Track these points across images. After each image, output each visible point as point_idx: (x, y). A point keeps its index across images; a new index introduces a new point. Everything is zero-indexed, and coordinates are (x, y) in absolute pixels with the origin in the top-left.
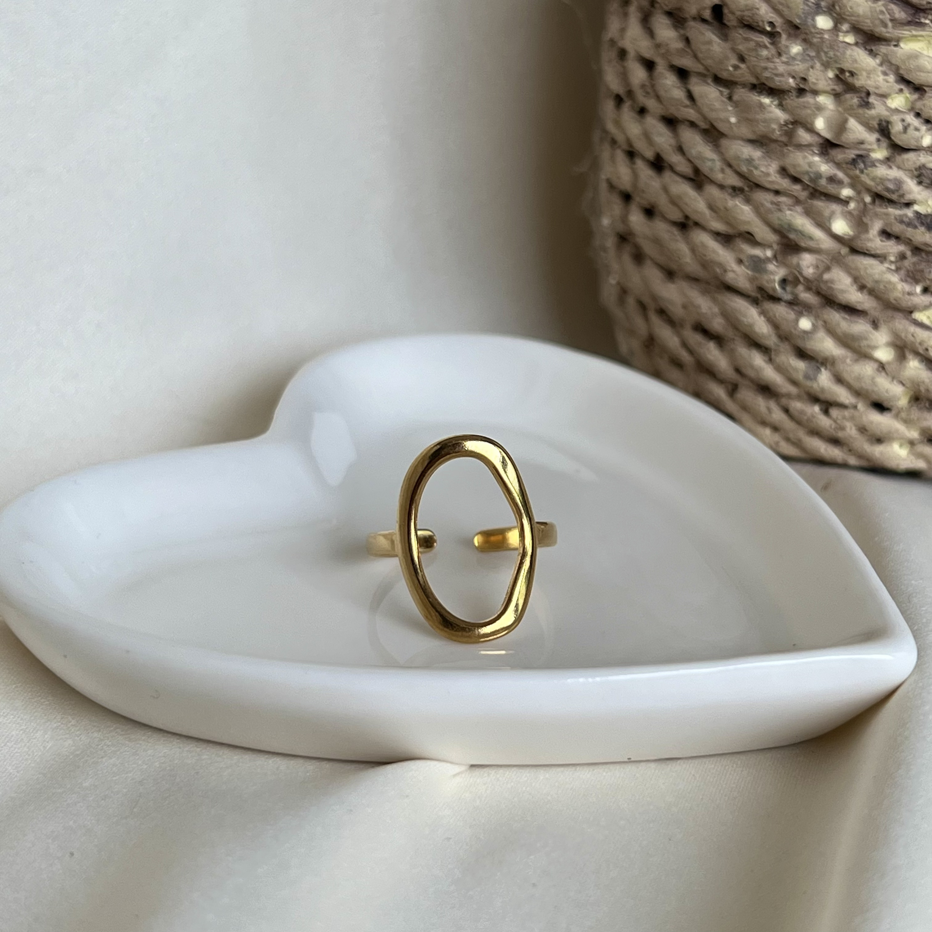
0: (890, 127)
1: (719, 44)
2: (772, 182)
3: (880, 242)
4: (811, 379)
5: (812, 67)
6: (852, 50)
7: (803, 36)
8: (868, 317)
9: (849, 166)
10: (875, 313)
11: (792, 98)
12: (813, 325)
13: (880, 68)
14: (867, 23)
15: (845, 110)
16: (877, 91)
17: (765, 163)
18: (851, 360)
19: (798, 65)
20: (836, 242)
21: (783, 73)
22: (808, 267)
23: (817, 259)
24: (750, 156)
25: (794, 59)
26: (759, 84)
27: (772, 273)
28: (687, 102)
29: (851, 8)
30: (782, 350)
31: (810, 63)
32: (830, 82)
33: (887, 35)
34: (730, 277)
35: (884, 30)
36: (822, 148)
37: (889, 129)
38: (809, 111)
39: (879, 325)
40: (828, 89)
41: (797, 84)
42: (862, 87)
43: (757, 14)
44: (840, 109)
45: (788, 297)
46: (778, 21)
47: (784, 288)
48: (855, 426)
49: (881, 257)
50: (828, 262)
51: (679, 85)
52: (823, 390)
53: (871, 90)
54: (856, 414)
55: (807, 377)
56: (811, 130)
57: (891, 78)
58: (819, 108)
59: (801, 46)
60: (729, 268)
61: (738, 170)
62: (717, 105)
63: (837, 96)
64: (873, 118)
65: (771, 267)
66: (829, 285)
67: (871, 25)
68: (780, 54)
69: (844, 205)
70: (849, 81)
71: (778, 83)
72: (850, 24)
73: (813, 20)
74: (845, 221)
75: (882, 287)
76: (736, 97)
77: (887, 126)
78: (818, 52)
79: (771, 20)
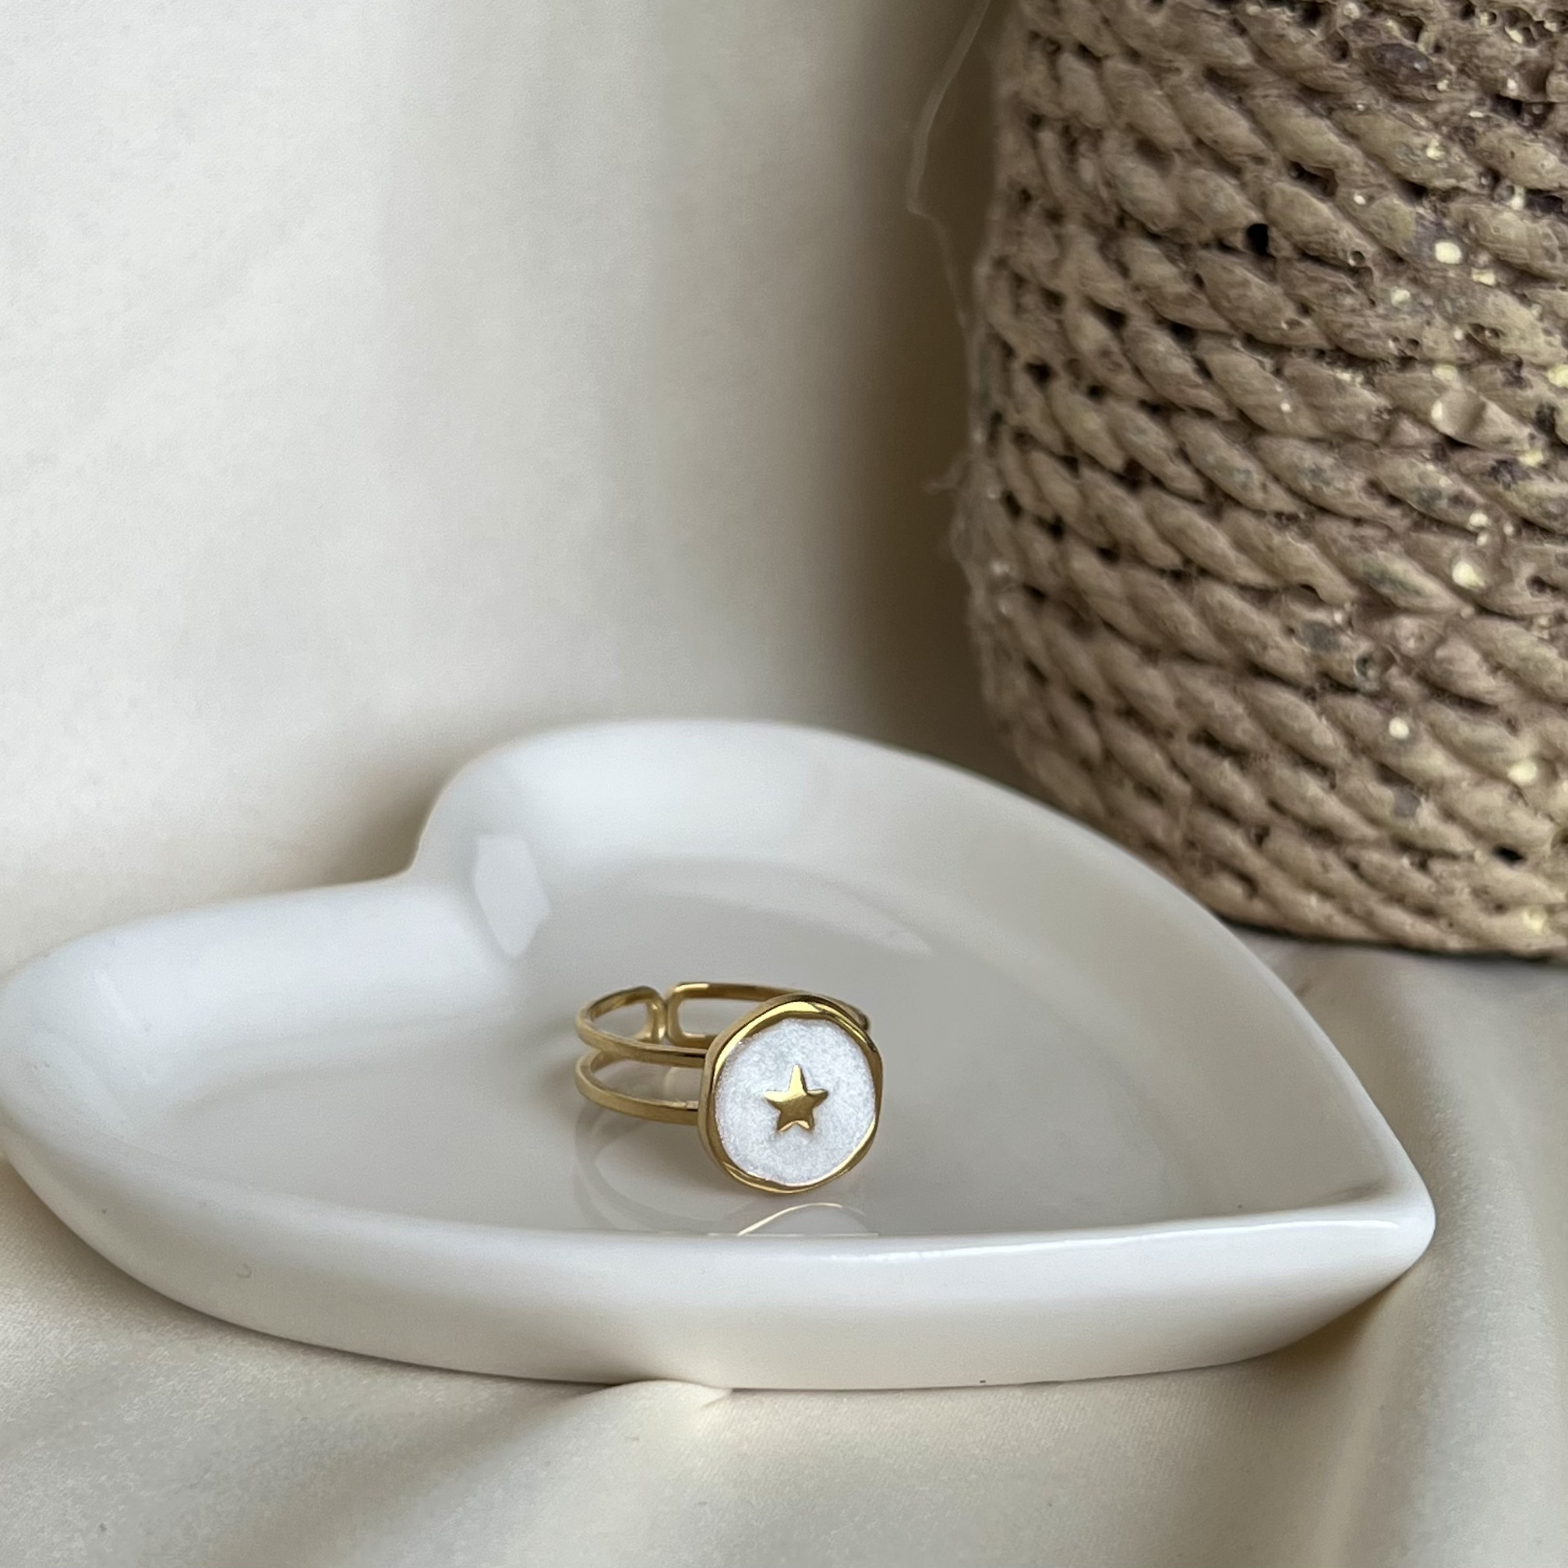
0: (1556, 417)
1: (1262, 288)
2: (1357, 506)
3: (1529, 595)
4: (1404, 816)
5: (1429, 323)
6: (1496, 296)
7: (1410, 273)
8: (1500, 715)
9: (1486, 478)
10: (1511, 709)
11: (1391, 372)
12: (1411, 730)
13: (1540, 325)
14: (1521, 254)
15: (1479, 389)
16: (1535, 360)
17: (1343, 476)
18: (1469, 784)
19: (1404, 319)
20: (1455, 597)
21: (1378, 333)
22: (1408, 639)
23: (1420, 626)
24: (1314, 463)
25: (1397, 310)
26: (1332, 351)
27: (1346, 649)
28: (1199, 380)
29: (1497, 230)
30: (1354, 770)
31: (1425, 317)
32: (1458, 348)
33: (1554, 272)
34: (1271, 659)
35: (1548, 263)
36: (1436, 450)
37: (1554, 420)
38: (1422, 393)
39: (1519, 727)
40: (1452, 356)
41: (1399, 350)
42: (1509, 355)
43: (1333, 239)
44: (1471, 389)
45: (1371, 686)
46: (1369, 249)
47: (1364, 674)
48: (1469, 886)
49: (1525, 620)
50: (1440, 631)
51: (1179, 351)
52: (1424, 832)
53: (1524, 357)
54: (1475, 869)
55: (1398, 812)
56: (1423, 420)
57: (1557, 339)
58: (1440, 388)
59: (1407, 289)
60: (1270, 643)
61: (1294, 486)
62: (1257, 384)
63: (1464, 367)
64: (1529, 402)
65: (1345, 639)
66: (1445, 665)
67: (1528, 257)
68: (1373, 303)
69: (1470, 541)
70: (1492, 345)
71: (1371, 347)
72: (1490, 253)
73: (1432, 249)
74: (1469, 564)
75: (1531, 667)
76: (1288, 371)
77: (1552, 415)
78: (1438, 300)
79: (1357, 249)
